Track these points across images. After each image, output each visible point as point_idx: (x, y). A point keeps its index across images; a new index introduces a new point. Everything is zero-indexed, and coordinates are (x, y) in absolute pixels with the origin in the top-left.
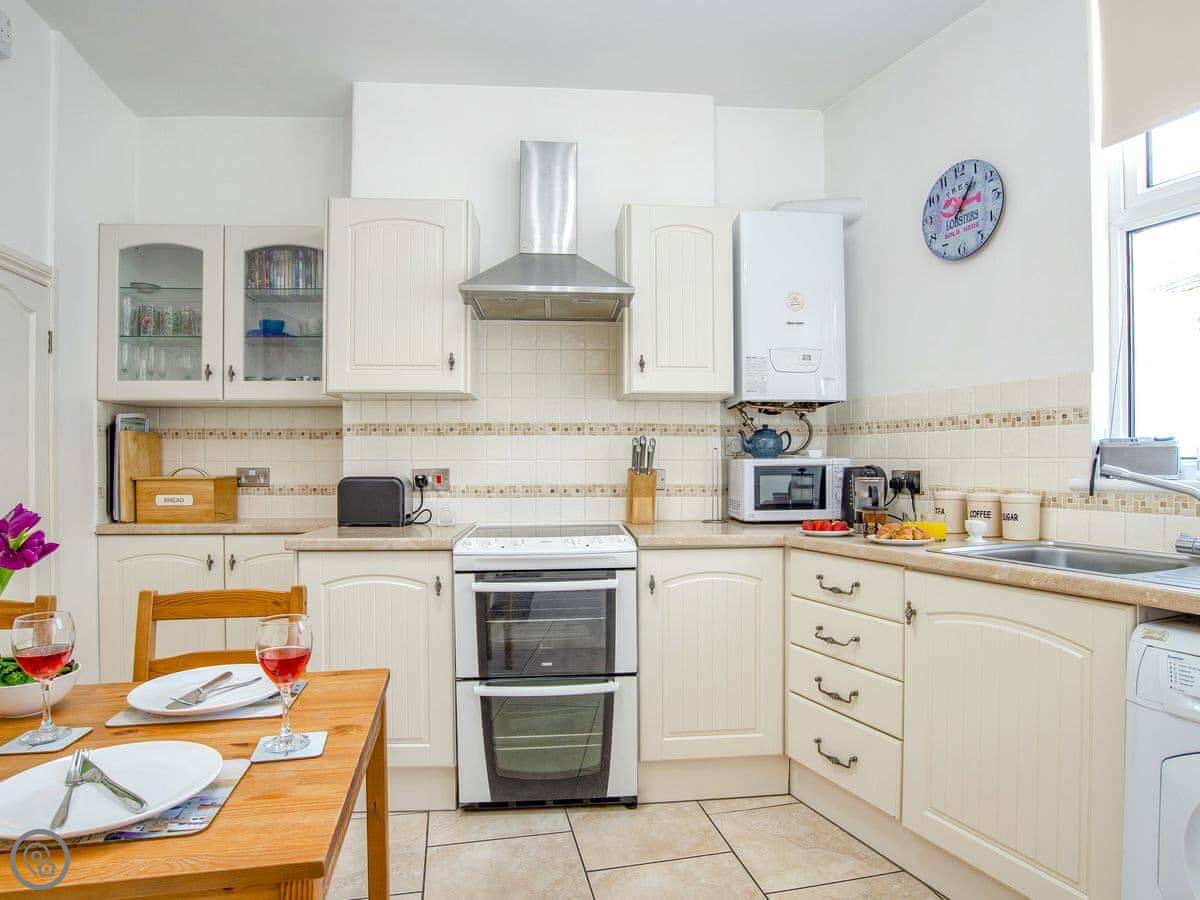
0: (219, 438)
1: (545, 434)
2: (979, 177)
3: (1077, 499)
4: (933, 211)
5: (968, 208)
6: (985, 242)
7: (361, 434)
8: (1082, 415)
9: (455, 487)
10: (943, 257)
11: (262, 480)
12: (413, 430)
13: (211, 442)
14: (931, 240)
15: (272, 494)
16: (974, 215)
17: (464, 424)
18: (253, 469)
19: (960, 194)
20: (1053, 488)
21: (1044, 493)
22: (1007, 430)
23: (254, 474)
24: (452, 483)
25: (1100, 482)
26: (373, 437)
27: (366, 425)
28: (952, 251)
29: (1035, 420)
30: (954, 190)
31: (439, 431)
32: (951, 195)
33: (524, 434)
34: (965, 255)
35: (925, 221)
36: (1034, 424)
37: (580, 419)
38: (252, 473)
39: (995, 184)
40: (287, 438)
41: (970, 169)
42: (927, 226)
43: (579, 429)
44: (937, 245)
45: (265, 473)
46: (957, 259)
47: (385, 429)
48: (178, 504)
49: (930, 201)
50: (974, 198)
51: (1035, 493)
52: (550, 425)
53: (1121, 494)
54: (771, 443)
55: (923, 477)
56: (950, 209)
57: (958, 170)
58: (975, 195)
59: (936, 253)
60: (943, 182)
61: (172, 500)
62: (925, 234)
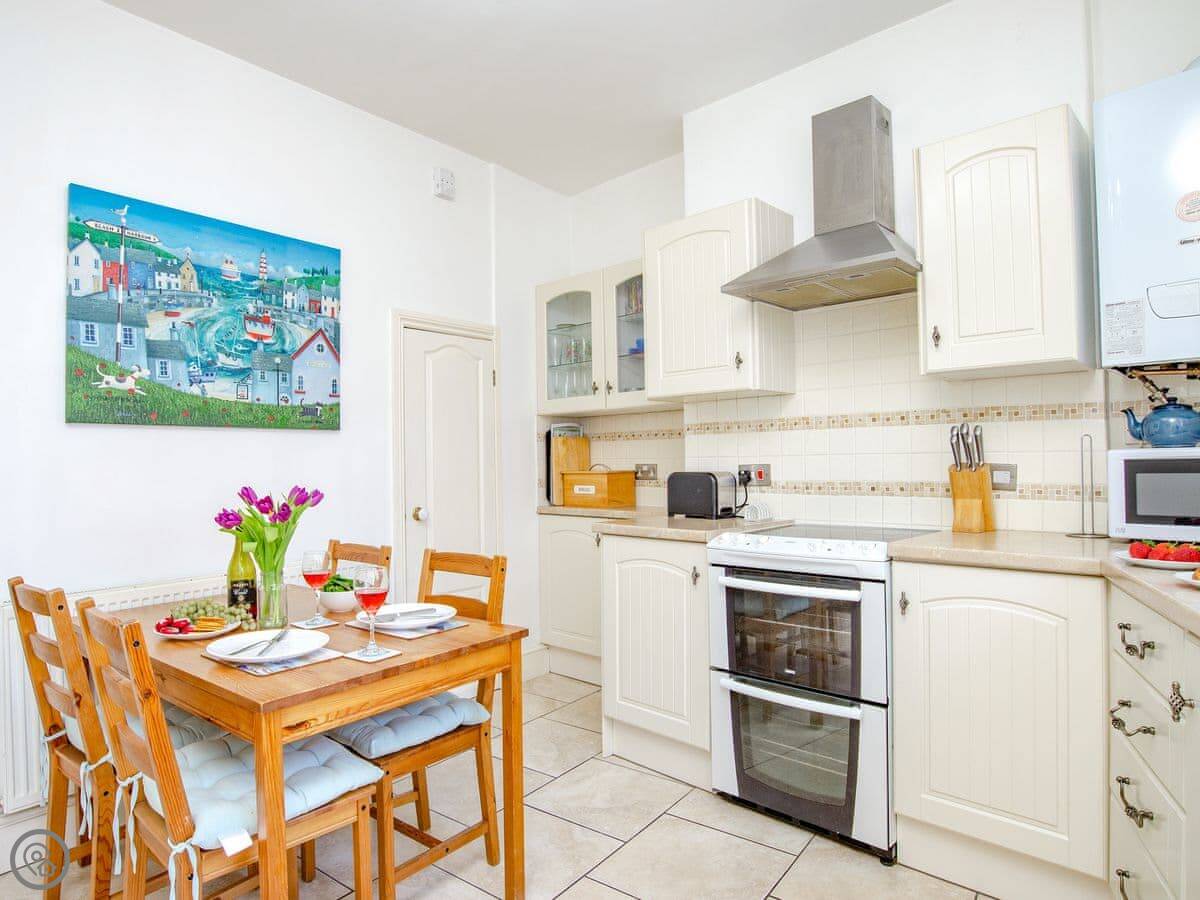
0: (625, 440)
1: (864, 425)
7: (698, 433)
9: (776, 484)
11: (652, 474)
12: (739, 427)
15: (659, 486)
17: (781, 420)
18: (646, 465)
23: (647, 469)
24: (773, 479)
26: (706, 435)
27: (701, 425)
31: (761, 428)
33: (842, 426)
37: (904, 407)
40: (669, 438)
43: (903, 418)
45: (654, 468)
47: (716, 428)
48: (587, 492)
52: (870, 415)
61: (583, 489)
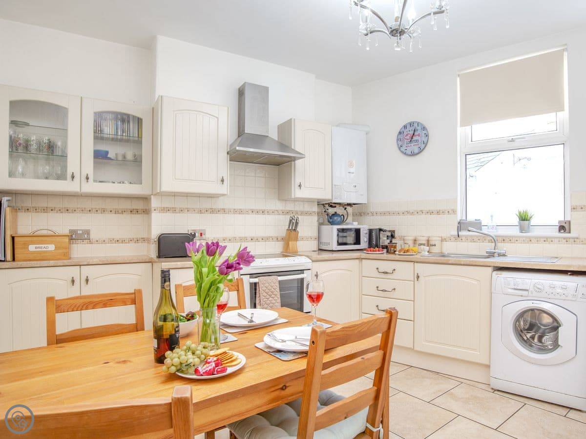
0: (57, 212)
1: (249, 214)
2: (419, 128)
3: (453, 239)
4: (401, 137)
5: (415, 138)
6: (421, 151)
7: (162, 212)
8: (454, 212)
9: (209, 239)
10: (405, 154)
11: (86, 236)
12: (188, 211)
13: (51, 214)
14: (400, 147)
15: (92, 243)
16: (417, 141)
17: (212, 209)
18: (80, 230)
19: (412, 133)
20: (444, 235)
21: (441, 237)
22: (428, 216)
23: (81, 233)
24: (207, 236)
25: (460, 233)
26: (167, 214)
27: (164, 208)
28: (409, 152)
29: (438, 213)
30: (409, 131)
31: (200, 212)
32: (408, 132)
33: (240, 214)
34: (413, 154)
35: (398, 140)
36: (438, 214)
37: (263, 208)
38: (79, 232)
39: (425, 132)
40: (101, 213)
41: (416, 125)
42: (399, 142)
43: (263, 212)
44: (402, 149)
45: (88, 232)
46: (410, 155)
47: (174, 210)
48: (45, 249)
49: (400, 133)
50: (417, 135)
51: (439, 237)
52: (251, 210)
53: (466, 237)
54: (339, 219)
55: (395, 232)
56: (408, 137)
57: (411, 124)
58: (418, 134)
59: (402, 152)
60: (405, 127)
61: (41, 248)
62: (398, 145)
